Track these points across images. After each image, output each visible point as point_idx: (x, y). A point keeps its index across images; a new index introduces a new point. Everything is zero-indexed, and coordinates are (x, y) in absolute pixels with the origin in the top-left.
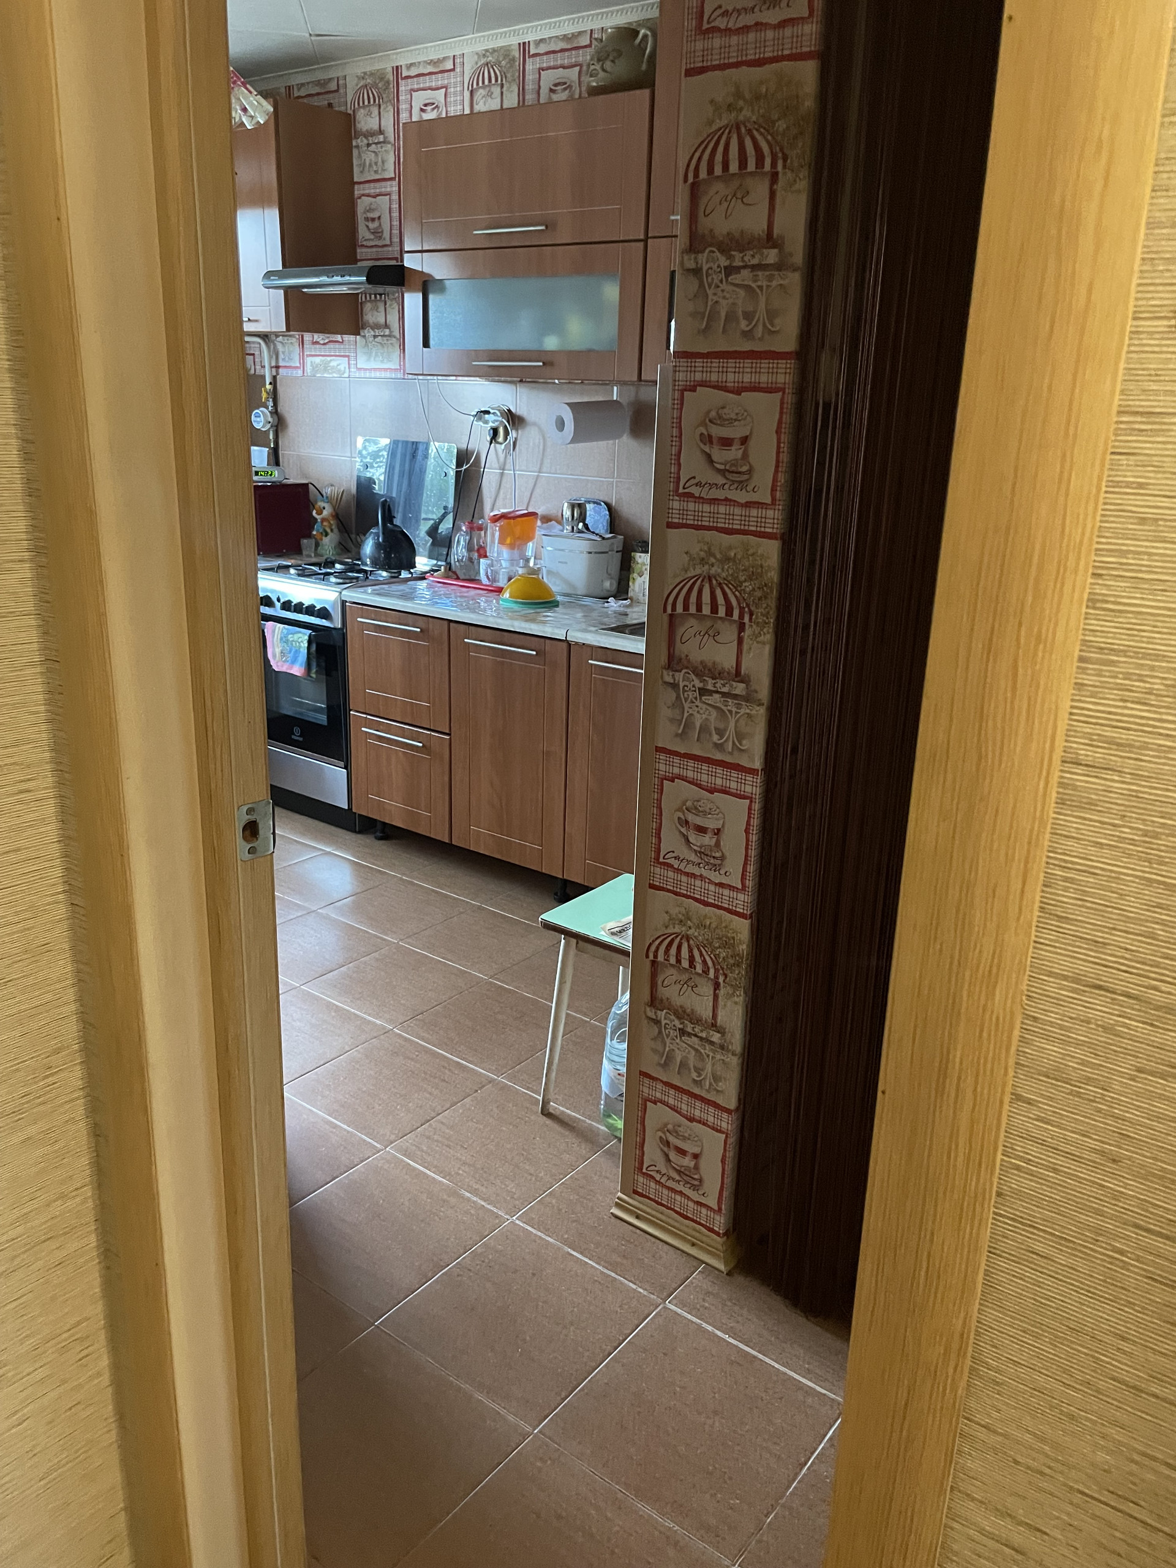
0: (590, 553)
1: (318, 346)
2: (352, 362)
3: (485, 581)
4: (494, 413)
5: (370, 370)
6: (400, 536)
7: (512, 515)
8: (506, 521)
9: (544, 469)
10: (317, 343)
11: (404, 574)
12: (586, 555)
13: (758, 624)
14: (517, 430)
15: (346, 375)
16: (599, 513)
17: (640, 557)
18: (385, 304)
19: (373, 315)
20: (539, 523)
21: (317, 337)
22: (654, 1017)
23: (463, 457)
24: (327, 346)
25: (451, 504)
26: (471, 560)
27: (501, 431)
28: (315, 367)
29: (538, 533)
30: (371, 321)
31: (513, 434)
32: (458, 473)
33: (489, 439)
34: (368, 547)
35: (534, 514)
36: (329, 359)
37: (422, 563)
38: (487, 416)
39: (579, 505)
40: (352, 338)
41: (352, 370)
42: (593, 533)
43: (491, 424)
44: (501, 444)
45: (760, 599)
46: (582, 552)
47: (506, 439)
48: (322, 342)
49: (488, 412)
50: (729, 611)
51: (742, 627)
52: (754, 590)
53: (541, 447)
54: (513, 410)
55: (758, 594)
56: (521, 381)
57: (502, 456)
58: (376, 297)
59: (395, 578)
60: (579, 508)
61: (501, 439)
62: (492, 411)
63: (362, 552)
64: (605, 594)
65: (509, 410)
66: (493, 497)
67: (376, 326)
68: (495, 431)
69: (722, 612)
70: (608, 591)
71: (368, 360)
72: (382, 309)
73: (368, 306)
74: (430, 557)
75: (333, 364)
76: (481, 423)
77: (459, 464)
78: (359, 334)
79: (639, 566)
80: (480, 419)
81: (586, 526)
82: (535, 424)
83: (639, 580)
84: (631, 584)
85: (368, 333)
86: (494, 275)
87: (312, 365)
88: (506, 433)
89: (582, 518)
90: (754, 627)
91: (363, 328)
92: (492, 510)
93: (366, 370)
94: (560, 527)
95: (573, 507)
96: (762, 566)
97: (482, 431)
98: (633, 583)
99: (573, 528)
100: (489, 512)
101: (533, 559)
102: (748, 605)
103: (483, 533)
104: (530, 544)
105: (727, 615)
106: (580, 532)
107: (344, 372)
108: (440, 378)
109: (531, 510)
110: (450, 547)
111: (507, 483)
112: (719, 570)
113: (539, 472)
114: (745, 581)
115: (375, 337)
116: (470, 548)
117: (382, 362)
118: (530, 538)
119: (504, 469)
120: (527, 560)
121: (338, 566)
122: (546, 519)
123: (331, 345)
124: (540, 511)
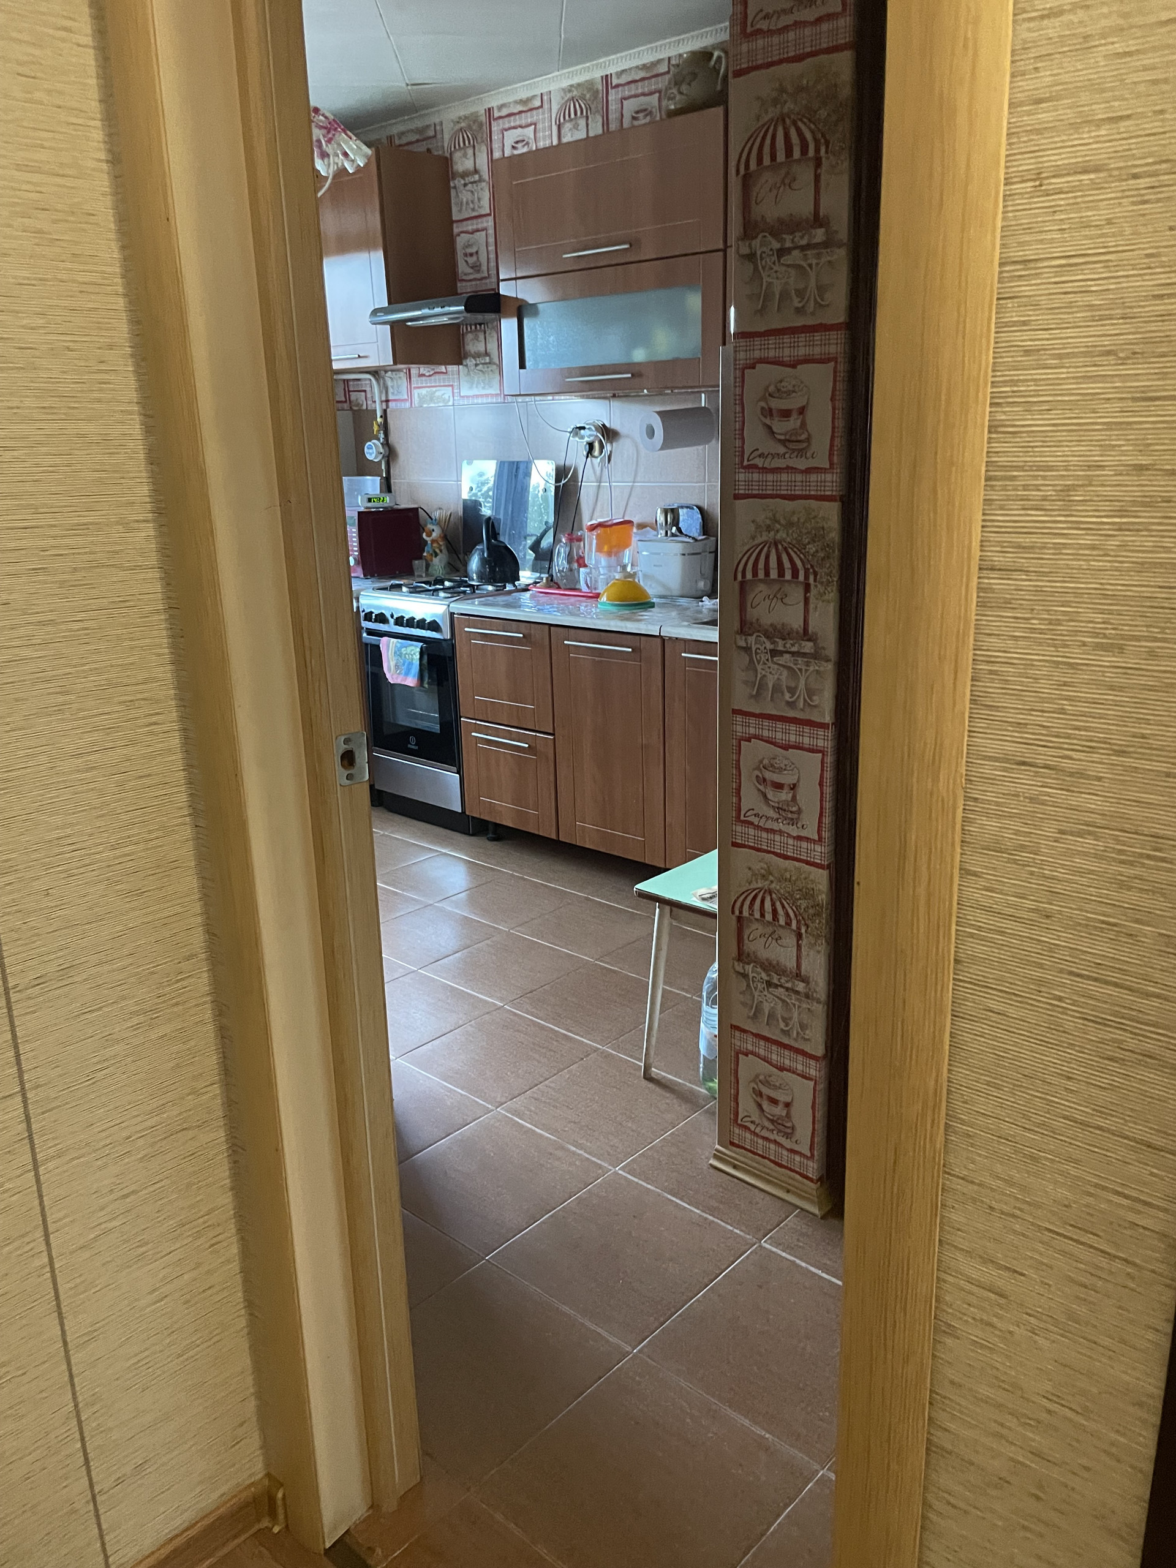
0: (684, 555)
1: (424, 378)
2: (456, 391)
3: (584, 588)
4: (589, 429)
5: (473, 396)
6: (504, 551)
7: (610, 523)
8: (602, 529)
9: (638, 479)
10: (423, 375)
11: (509, 587)
12: (679, 558)
13: (822, 583)
14: (611, 443)
15: (451, 403)
16: (692, 517)
18: (485, 333)
19: (474, 345)
20: (635, 530)
21: (424, 369)
22: (742, 971)
23: (561, 472)
24: (433, 378)
25: (551, 520)
26: (571, 570)
27: (597, 445)
28: (422, 398)
29: (634, 539)
30: (472, 352)
31: (608, 448)
32: (557, 488)
33: (585, 453)
34: (474, 563)
35: (630, 522)
36: (434, 389)
37: (526, 576)
38: (582, 431)
39: (672, 510)
40: (455, 367)
41: (456, 398)
42: (686, 535)
43: (587, 439)
44: (597, 457)
45: (823, 559)
46: (676, 555)
47: (601, 452)
48: (427, 374)
49: (584, 428)
50: (795, 574)
51: (807, 588)
52: (817, 551)
53: (635, 459)
54: (608, 425)
55: (821, 554)
56: (614, 396)
57: (598, 470)
58: (476, 328)
59: (500, 591)
60: (672, 513)
61: (596, 452)
62: (587, 427)
63: (469, 568)
64: (699, 594)
65: (604, 425)
66: (591, 510)
67: (477, 355)
68: (591, 445)
69: (788, 576)
70: (703, 591)
71: (471, 388)
72: (481, 336)
73: (470, 336)
74: (534, 570)
75: (439, 393)
76: (577, 439)
77: (558, 480)
78: (462, 364)
80: (576, 434)
81: (679, 530)
82: (628, 436)
85: (470, 362)
86: (583, 295)
87: (419, 396)
88: (602, 447)
89: (676, 522)
90: (819, 586)
91: (466, 358)
92: (591, 520)
93: (468, 397)
94: (655, 533)
95: (666, 512)
96: (823, 528)
97: (579, 446)
99: (667, 532)
100: (587, 522)
101: (630, 565)
102: (812, 566)
103: (582, 543)
104: (627, 552)
105: (793, 577)
106: (673, 535)
107: (449, 400)
108: (537, 398)
109: (626, 518)
110: (551, 560)
111: (604, 495)
112: (784, 536)
113: (634, 482)
114: (809, 543)
115: (476, 365)
116: (570, 559)
117: (483, 388)
118: (627, 545)
119: (600, 482)
120: (624, 567)
121: (447, 584)
122: (641, 526)
123: (437, 377)
124: (636, 520)
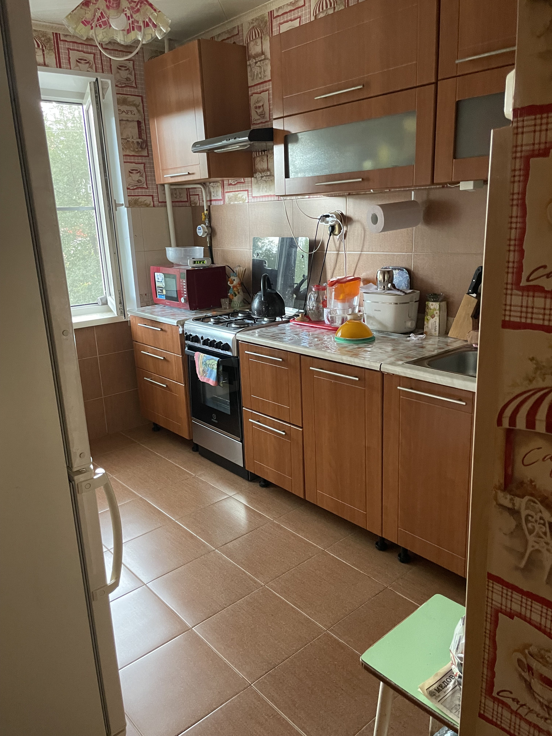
0: (396, 304)
1: (231, 186)
2: (250, 194)
3: (327, 322)
4: (332, 216)
5: (260, 197)
6: (275, 296)
7: (345, 280)
8: (339, 284)
9: (365, 249)
10: (231, 184)
11: (278, 319)
12: (393, 306)
14: (347, 226)
15: (247, 201)
16: (402, 276)
17: (432, 305)
18: (267, 157)
19: (261, 165)
20: (362, 284)
21: (231, 181)
23: (313, 245)
24: (236, 186)
25: (306, 274)
26: (318, 308)
27: (337, 227)
28: (230, 199)
29: (361, 291)
30: (259, 168)
31: (345, 229)
32: (310, 256)
33: (329, 232)
35: (358, 279)
36: (237, 193)
37: (289, 311)
38: (327, 218)
39: (389, 272)
40: (249, 179)
41: (250, 198)
42: (398, 290)
43: (330, 223)
44: (337, 235)
46: (391, 303)
47: (340, 232)
48: (233, 184)
49: (328, 216)
53: (363, 236)
54: (344, 214)
56: (349, 194)
57: (337, 243)
58: (262, 153)
59: (273, 323)
60: (388, 274)
61: (336, 233)
64: (409, 330)
65: (342, 214)
66: (332, 269)
67: (263, 171)
68: (333, 228)
70: (409, 328)
71: (259, 191)
72: (265, 159)
73: (258, 159)
74: (295, 307)
75: (240, 195)
76: (324, 223)
77: (311, 250)
78: (253, 177)
79: (432, 311)
80: (323, 221)
81: (393, 286)
82: (358, 221)
83: (432, 321)
84: (425, 323)
85: (258, 175)
86: (329, 126)
87: (228, 198)
88: (340, 228)
89: (391, 279)
91: (256, 173)
92: (332, 278)
93: (257, 197)
94: (375, 287)
95: (384, 273)
97: (324, 228)
98: (427, 322)
99: (384, 287)
101: (358, 307)
103: (326, 291)
104: (356, 298)
106: (389, 289)
107: (246, 199)
108: (299, 197)
109: (356, 276)
110: (306, 300)
111: (342, 258)
113: (362, 251)
115: (262, 177)
116: (317, 300)
117: (266, 191)
118: (356, 294)
119: (339, 251)
120: (354, 309)
121: (240, 315)
122: (367, 281)
123: (239, 185)
124: (363, 275)
